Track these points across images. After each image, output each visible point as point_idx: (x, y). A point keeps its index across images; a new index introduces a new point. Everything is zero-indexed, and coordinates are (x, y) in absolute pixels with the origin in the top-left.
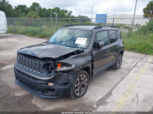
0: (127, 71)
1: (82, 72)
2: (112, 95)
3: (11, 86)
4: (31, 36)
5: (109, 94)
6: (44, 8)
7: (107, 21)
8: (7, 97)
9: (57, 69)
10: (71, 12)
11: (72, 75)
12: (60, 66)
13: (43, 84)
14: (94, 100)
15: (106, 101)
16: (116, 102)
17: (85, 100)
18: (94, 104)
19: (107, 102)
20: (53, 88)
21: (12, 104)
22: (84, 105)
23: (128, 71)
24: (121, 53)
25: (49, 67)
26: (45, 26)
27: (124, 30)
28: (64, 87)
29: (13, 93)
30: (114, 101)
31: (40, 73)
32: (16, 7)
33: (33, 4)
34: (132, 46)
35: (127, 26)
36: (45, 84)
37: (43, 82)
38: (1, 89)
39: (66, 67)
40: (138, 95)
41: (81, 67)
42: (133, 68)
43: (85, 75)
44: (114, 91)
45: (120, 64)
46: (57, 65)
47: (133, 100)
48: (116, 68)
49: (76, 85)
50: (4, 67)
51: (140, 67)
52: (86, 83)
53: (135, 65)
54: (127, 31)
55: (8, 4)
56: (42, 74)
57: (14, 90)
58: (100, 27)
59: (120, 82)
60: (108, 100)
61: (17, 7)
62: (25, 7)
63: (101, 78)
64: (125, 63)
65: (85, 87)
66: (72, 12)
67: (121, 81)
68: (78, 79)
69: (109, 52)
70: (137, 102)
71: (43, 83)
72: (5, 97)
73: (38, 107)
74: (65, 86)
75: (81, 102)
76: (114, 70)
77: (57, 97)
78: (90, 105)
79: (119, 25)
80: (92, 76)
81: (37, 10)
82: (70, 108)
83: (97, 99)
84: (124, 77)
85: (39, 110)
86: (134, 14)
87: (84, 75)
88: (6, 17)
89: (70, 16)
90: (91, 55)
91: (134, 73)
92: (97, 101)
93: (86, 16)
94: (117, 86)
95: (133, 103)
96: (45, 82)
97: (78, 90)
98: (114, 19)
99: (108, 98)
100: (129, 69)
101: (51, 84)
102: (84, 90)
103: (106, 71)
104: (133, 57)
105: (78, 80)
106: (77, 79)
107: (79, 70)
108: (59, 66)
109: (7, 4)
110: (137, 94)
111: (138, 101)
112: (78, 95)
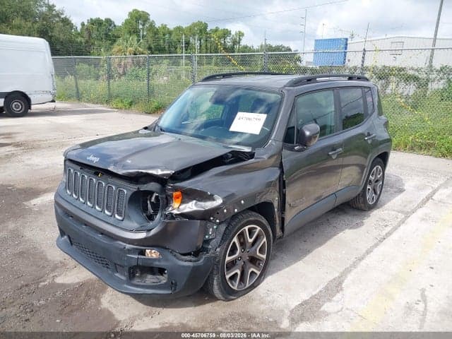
0: (400, 214)
1: (248, 217)
2: (342, 289)
3: (48, 254)
4: (121, 108)
5: (335, 286)
6: (164, 27)
7: (349, 61)
8: (33, 287)
9: (170, 209)
10: (241, 34)
11: (215, 227)
12: (181, 198)
13: (130, 251)
14: (283, 303)
15: (322, 309)
16: (352, 314)
17: (258, 302)
18: (283, 316)
19: (324, 312)
20: (157, 263)
21: (45, 306)
22: (251, 318)
23: (401, 216)
24: (379, 160)
25: (149, 202)
26: (165, 78)
27: (402, 84)
28: (190, 261)
29: (52, 275)
30: (347, 309)
31: (122, 220)
32: (83, 24)
33: (130, 13)
34: (421, 135)
35: (411, 72)
36: (134, 253)
37: (128, 246)
38: (20, 261)
39: (199, 203)
40: (426, 293)
41: (242, 202)
42: (420, 206)
43: (259, 228)
44: (350, 277)
45: (375, 193)
46: (171, 197)
47: (409, 308)
48: (363, 205)
49: (228, 259)
50: (37, 198)
51: (444, 203)
52: (261, 251)
53: (428, 198)
54: (411, 89)
55: (62, 16)
56: (126, 223)
57: (55, 268)
58: (309, 80)
59: (371, 251)
60: (327, 307)
61: (86, 24)
62: (110, 25)
63: (313, 235)
64: (396, 190)
65: (259, 264)
66: (243, 35)
67: (376, 245)
68: (235, 240)
69: (340, 155)
70: (421, 317)
71: (128, 250)
72: (27, 285)
73: (115, 320)
74: (194, 259)
75: (244, 310)
76: (356, 213)
77: (170, 292)
78: (271, 320)
79: (386, 71)
80: (282, 229)
81: (143, 32)
82: (208, 326)
83: (294, 303)
84: (386, 234)
85: (118, 329)
86: (433, 37)
87: (256, 228)
88: (52, 55)
89: (237, 47)
90: (278, 165)
91: (423, 222)
92: (293, 307)
93: (286, 46)
94: (363, 263)
95: (408, 319)
96: (135, 247)
97: (236, 274)
98: (364, 54)
99: (329, 300)
100: (408, 209)
101: (153, 251)
102: (256, 274)
103: (334, 215)
104: (425, 172)
105: (234, 243)
106: (232, 239)
107: (236, 210)
108: (178, 198)
109: (60, 17)
110: (423, 290)
111: (424, 314)
112: (235, 288)
